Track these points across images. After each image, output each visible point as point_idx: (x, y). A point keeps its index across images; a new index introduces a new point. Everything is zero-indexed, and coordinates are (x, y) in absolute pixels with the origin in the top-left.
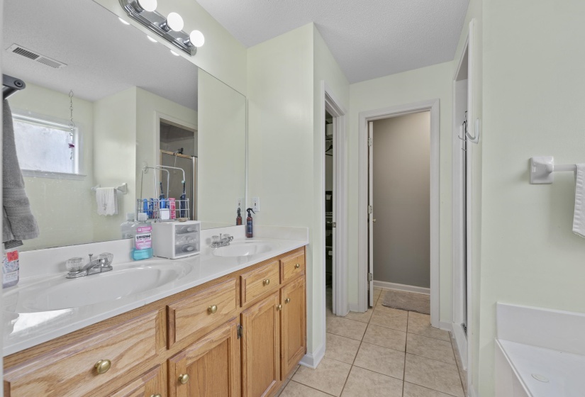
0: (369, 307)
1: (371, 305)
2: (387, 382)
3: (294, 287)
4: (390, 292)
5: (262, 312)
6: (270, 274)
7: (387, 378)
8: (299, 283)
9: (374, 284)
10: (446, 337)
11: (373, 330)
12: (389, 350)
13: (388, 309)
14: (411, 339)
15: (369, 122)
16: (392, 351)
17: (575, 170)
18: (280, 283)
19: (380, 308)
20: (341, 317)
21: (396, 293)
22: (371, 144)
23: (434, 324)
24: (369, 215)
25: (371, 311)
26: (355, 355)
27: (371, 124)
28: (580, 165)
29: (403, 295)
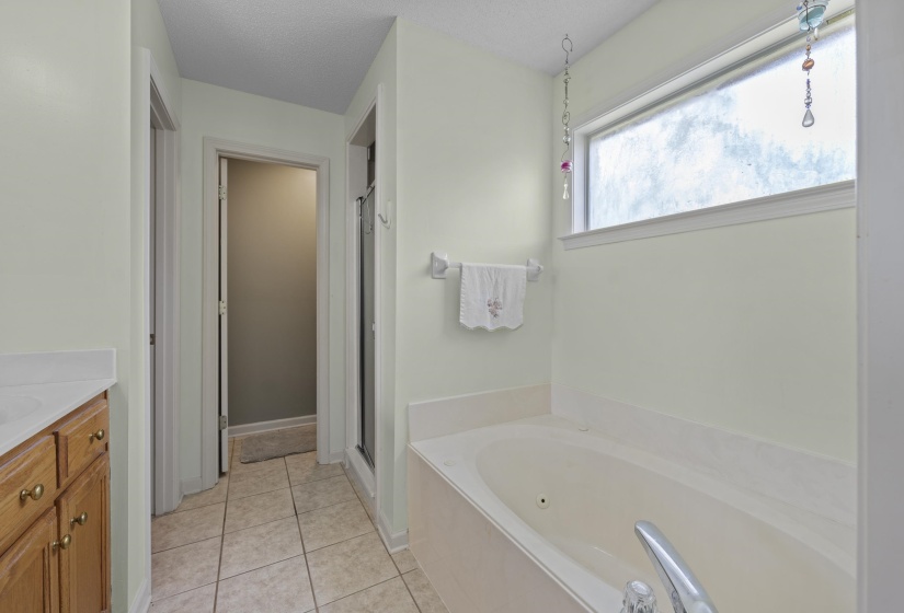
0: (221, 474)
1: (225, 468)
2: (282, 570)
3: (89, 484)
4: (250, 439)
5: (19, 574)
6: (36, 472)
7: (281, 565)
8: (98, 473)
9: (230, 432)
10: (339, 471)
11: (238, 507)
12: (272, 524)
13: (253, 465)
14: (298, 494)
15: (220, 157)
16: (275, 523)
17: (461, 268)
18: (58, 486)
19: (241, 469)
20: (166, 514)
21: (260, 438)
22: (224, 196)
23: (323, 461)
24: (220, 317)
25: (225, 480)
26: (217, 563)
27: (225, 164)
28: (464, 264)
29: (271, 437)
